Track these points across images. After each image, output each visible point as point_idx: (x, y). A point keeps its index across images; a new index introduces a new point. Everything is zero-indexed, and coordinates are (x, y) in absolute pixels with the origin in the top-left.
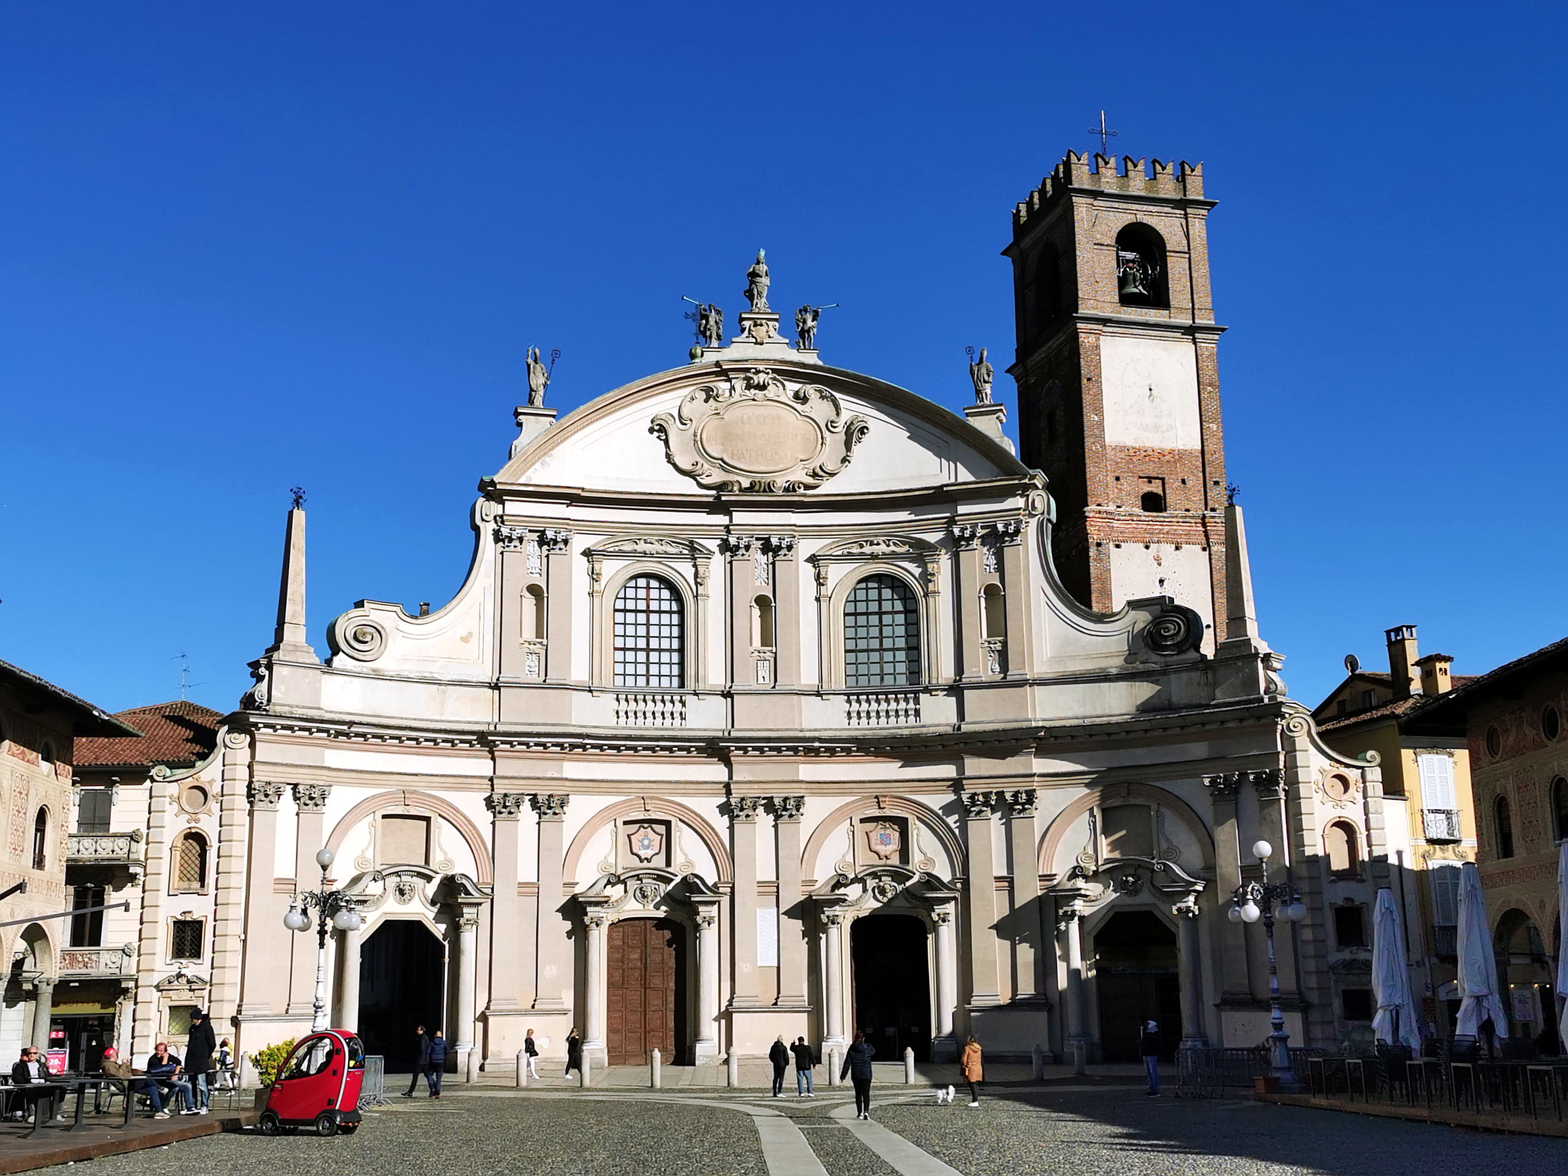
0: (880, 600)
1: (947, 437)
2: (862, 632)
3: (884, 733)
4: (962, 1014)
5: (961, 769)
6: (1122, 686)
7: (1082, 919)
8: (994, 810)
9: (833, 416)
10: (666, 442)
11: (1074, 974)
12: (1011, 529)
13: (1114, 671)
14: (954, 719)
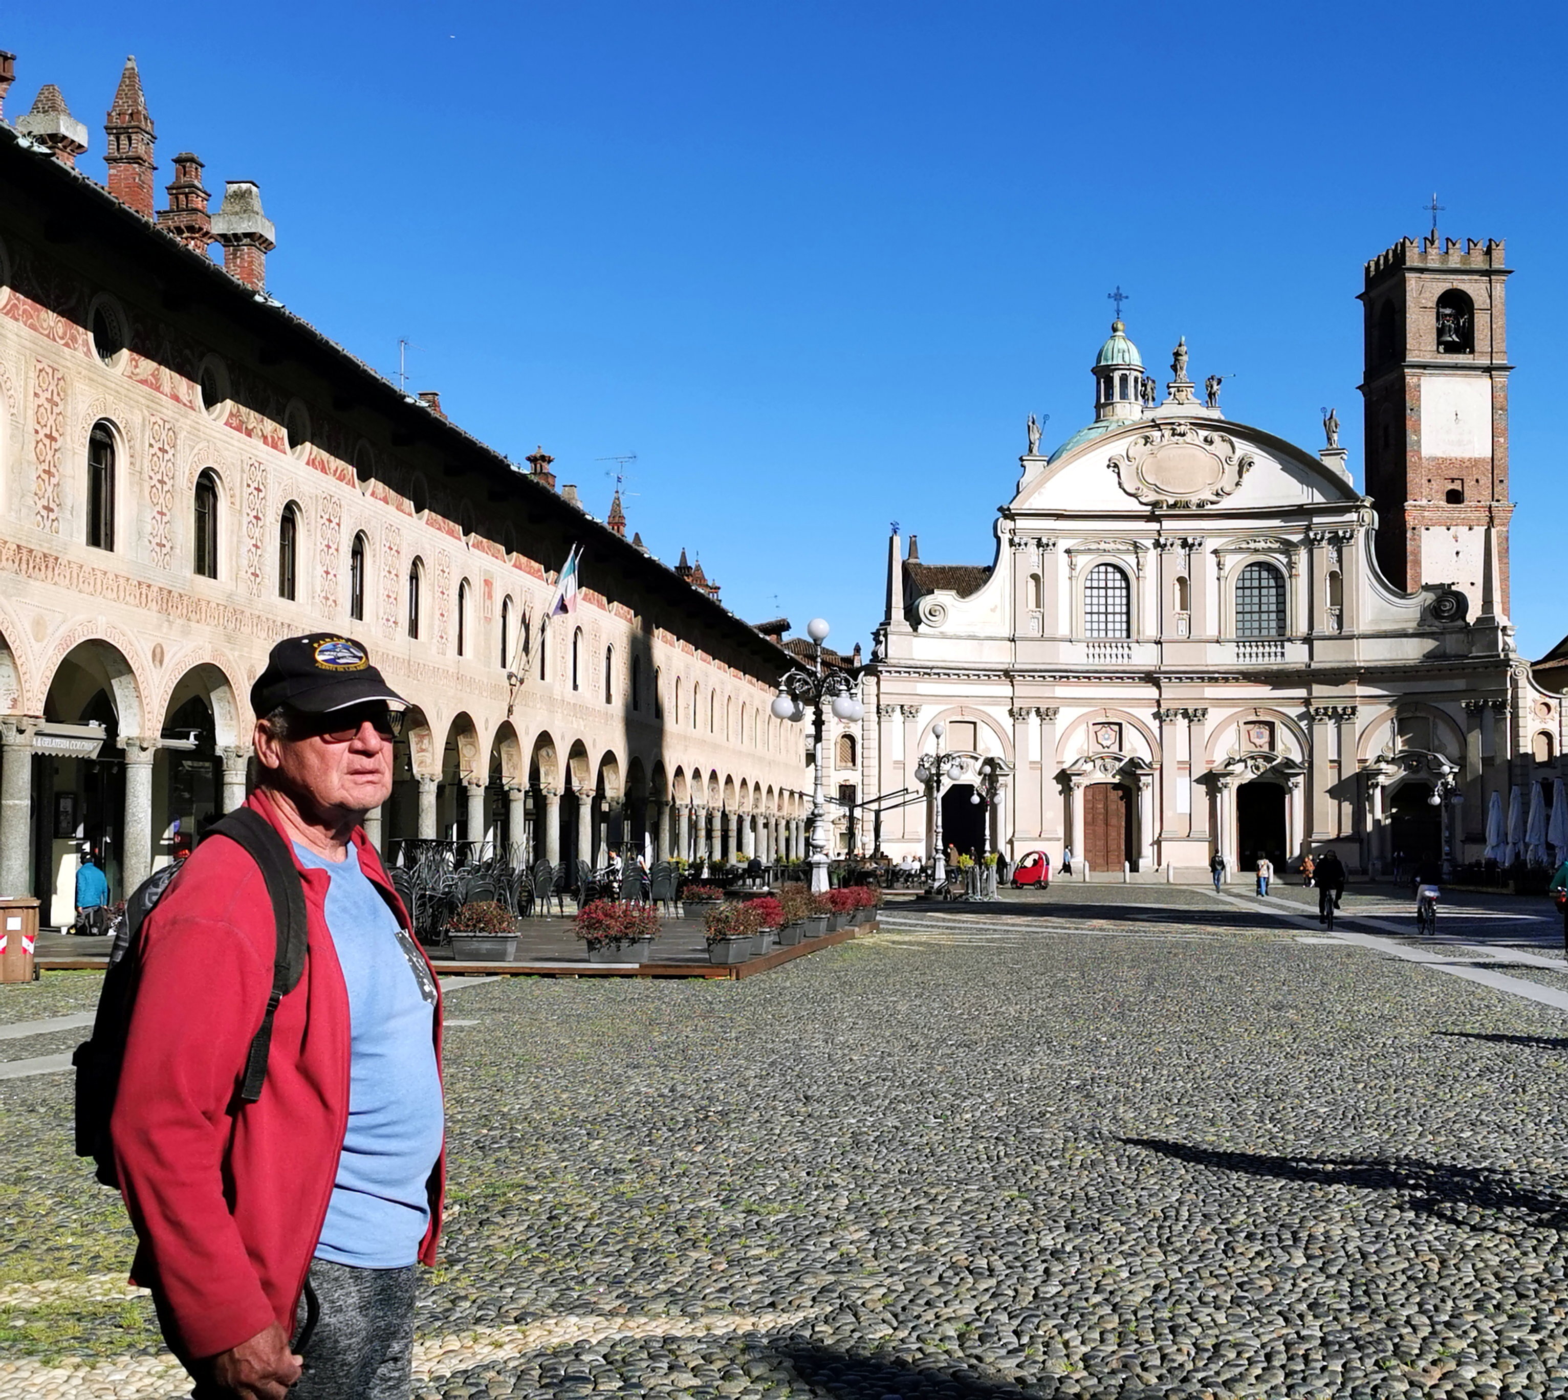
0: (1260, 579)
1: (1307, 470)
2: (1247, 600)
3: (1261, 667)
4: (1306, 845)
5: (1310, 692)
6: (1415, 641)
7: (1383, 787)
8: (1330, 718)
9: (1231, 454)
10: (1119, 474)
11: (1377, 822)
12: (1348, 535)
13: (1411, 631)
14: (1307, 659)
